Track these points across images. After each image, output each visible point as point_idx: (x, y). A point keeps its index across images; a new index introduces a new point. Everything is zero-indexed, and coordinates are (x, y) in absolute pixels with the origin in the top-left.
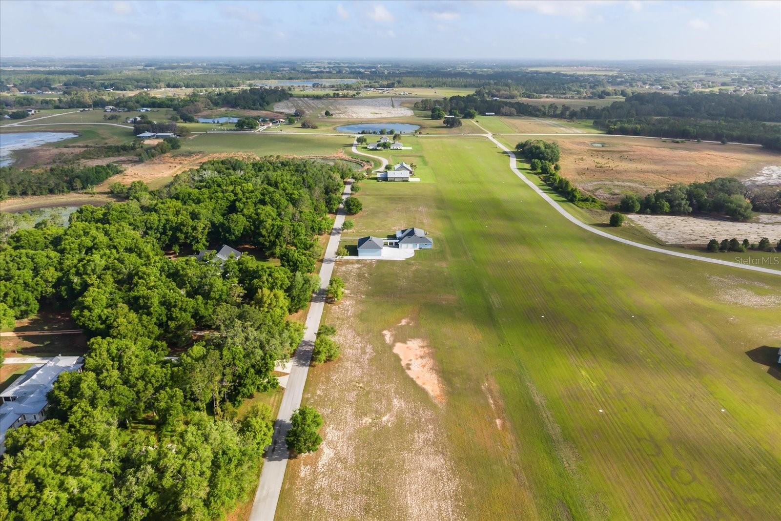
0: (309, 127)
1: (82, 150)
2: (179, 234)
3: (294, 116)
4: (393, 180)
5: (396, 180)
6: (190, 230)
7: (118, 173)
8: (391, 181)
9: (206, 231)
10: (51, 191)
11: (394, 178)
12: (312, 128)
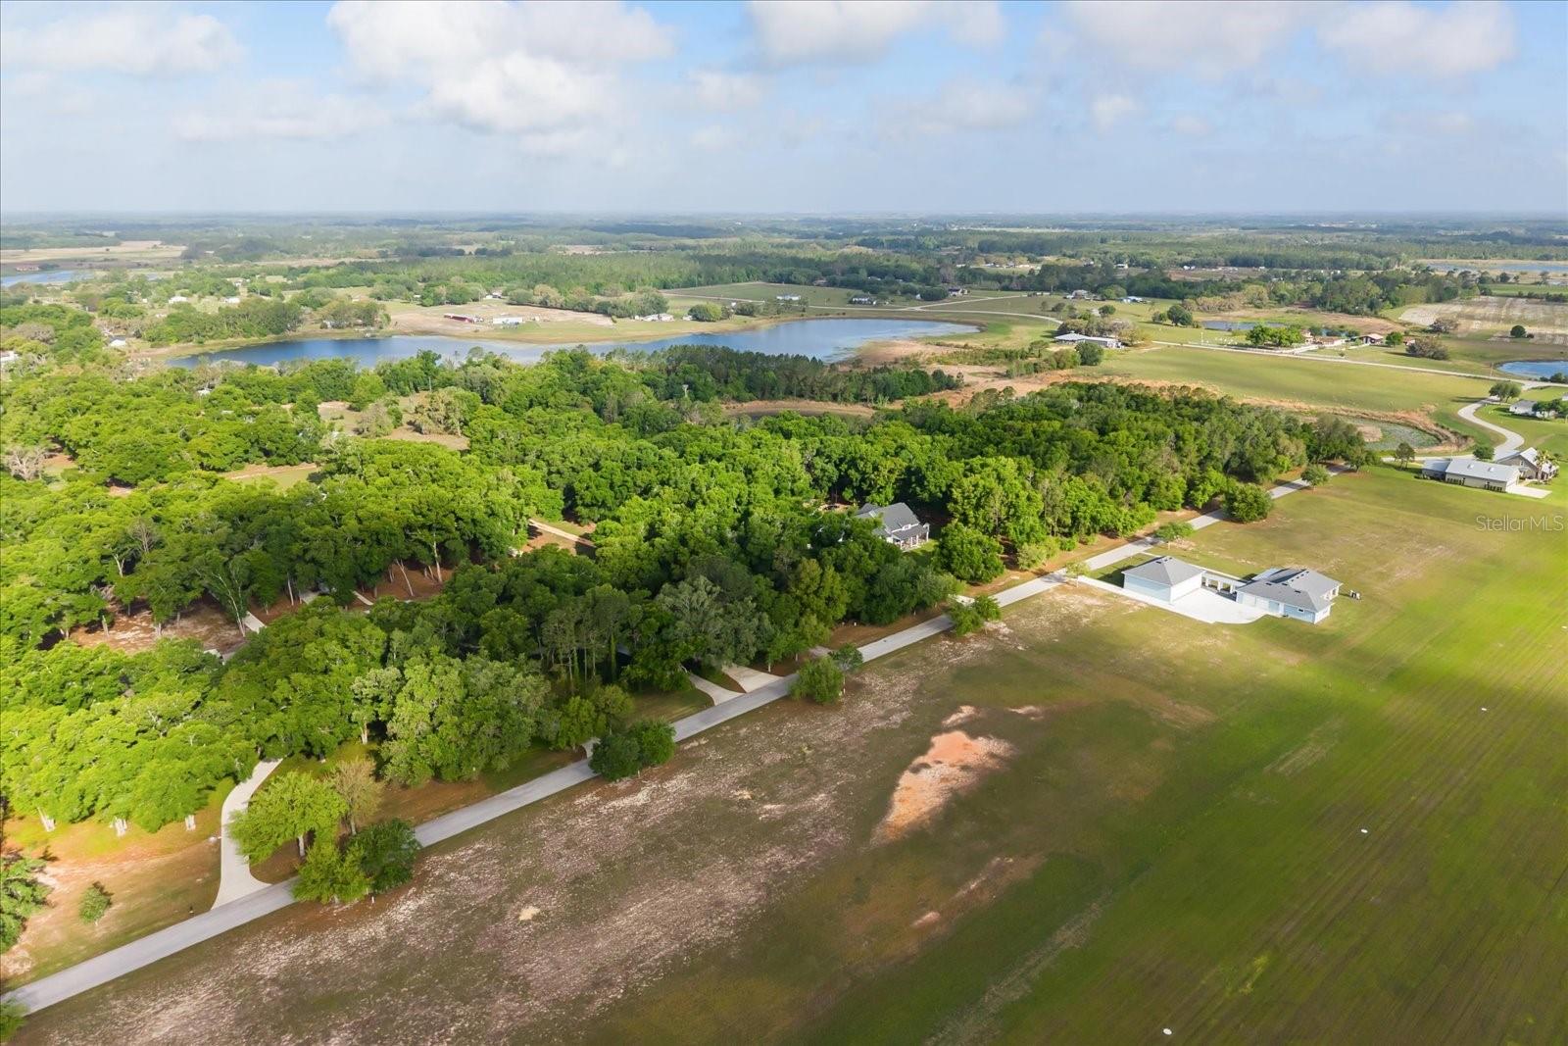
0: (1423, 356)
1: (951, 350)
2: (852, 472)
3: (1431, 332)
4: (1459, 481)
5: (1467, 482)
6: (869, 470)
7: (950, 389)
8: (1455, 482)
9: (894, 477)
10: (834, 398)
11: (1465, 477)
12: (1432, 357)
